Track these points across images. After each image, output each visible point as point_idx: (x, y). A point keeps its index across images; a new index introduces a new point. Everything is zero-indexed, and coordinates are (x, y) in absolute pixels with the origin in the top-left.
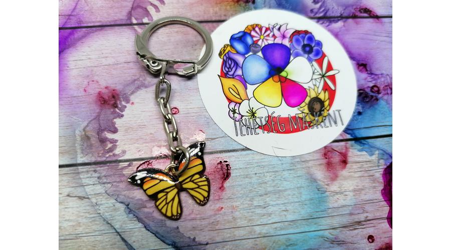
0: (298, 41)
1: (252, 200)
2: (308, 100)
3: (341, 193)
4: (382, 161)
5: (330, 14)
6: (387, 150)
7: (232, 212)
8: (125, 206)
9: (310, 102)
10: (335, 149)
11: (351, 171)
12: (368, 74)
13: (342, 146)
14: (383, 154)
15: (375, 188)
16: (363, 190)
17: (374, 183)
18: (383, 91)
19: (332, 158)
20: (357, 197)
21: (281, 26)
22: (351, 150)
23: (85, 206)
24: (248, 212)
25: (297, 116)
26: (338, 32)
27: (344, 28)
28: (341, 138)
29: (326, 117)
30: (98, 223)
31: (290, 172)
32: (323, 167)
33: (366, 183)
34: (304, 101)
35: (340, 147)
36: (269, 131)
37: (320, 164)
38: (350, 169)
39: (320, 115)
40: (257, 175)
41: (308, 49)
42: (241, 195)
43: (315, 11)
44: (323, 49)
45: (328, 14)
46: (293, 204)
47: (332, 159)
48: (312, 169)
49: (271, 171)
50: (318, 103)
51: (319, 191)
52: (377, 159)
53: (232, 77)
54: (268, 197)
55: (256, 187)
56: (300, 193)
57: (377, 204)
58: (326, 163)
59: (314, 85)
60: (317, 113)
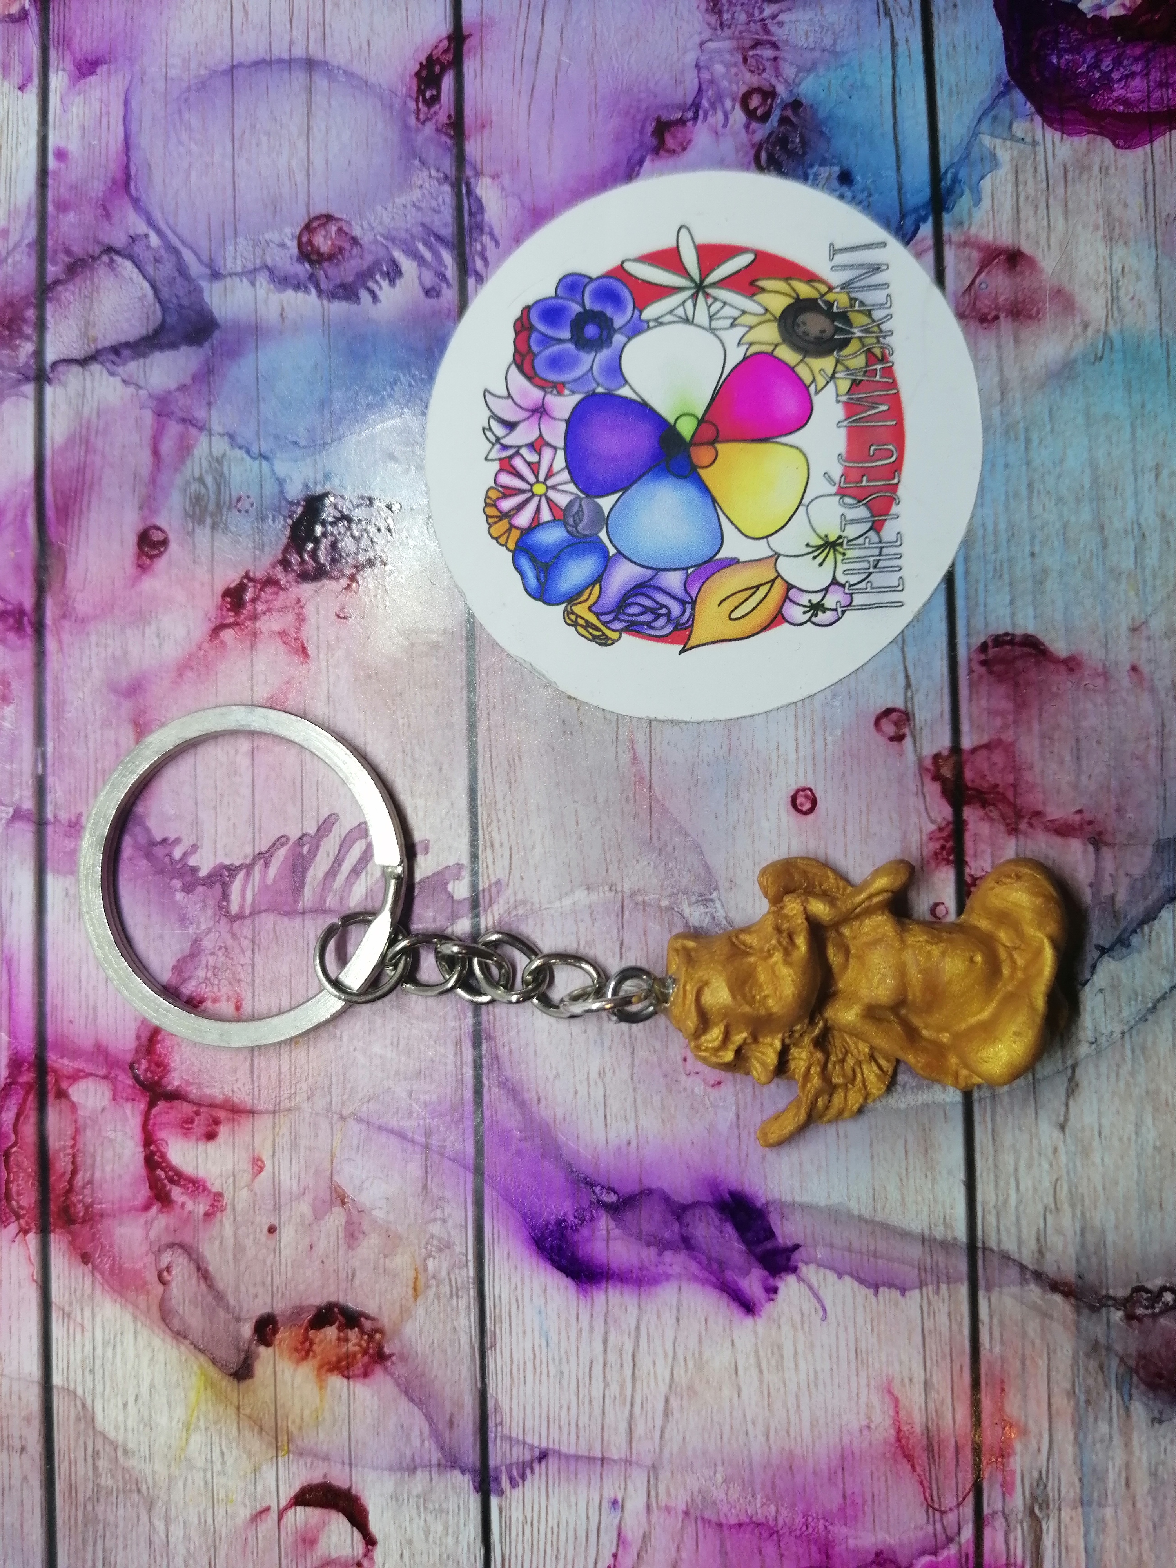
0: (556, 363)
1: (1115, 574)
2: (787, 354)
3: (1114, 287)
4: (1020, 128)
5: (445, 225)
6: (981, 103)
7: (1149, 639)
8: (1106, 957)
9: (796, 347)
10: (967, 283)
11: (1043, 242)
12: (695, 118)
13: (956, 256)
14: (995, 118)
15: (1107, 169)
16: (1109, 213)
17: (1089, 168)
18: (764, 75)
19: (996, 298)
20: (1131, 234)
21: (494, 416)
22: (973, 230)
23: (1098, 1078)
24: (1154, 588)
25: (844, 398)
26: (523, 206)
27: (506, 179)
28: (930, 257)
29: (853, 300)
30: (1150, 1039)
31: (1035, 443)
32: (1026, 333)
33: (1088, 195)
34: (792, 369)
35: (963, 267)
36: (892, 500)
37: (1017, 341)
38: (1037, 243)
39: (843, 316)
40: (1037, 549)
41: (591, 330)
42: (1099, 608)
43: (429, 278)
44: (594, 274)
45: (448, 231)
46: (1139, 447)
47: (1001, 299)
48: (1031, 370)
49: (1026, 503)
50: (800, 319)
51: (1101, 358)
52: (1008, 143)
53: (689, 607)
54: (1111, 522)
55: (1076, 559)
56: (1107, 417)
57: (1158, 168)
58: (1014, 320)
59: (732, 325)
60: (838, 330)
